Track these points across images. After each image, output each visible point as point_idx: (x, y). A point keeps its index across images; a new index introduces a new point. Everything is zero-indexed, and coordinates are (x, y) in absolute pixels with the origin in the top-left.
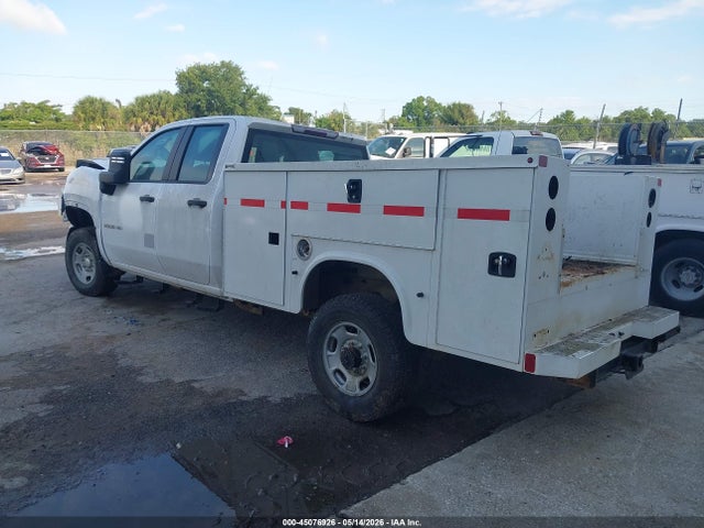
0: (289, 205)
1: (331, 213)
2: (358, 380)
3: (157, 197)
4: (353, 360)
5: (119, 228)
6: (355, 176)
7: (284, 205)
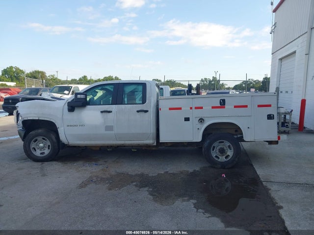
0: (193, 108)
1: (213, 109)
2: (224, 157)
3: (114, 111)
4: (222, 151)
5: (82, 126)
6: (222, 98)
7: (191, 108)
